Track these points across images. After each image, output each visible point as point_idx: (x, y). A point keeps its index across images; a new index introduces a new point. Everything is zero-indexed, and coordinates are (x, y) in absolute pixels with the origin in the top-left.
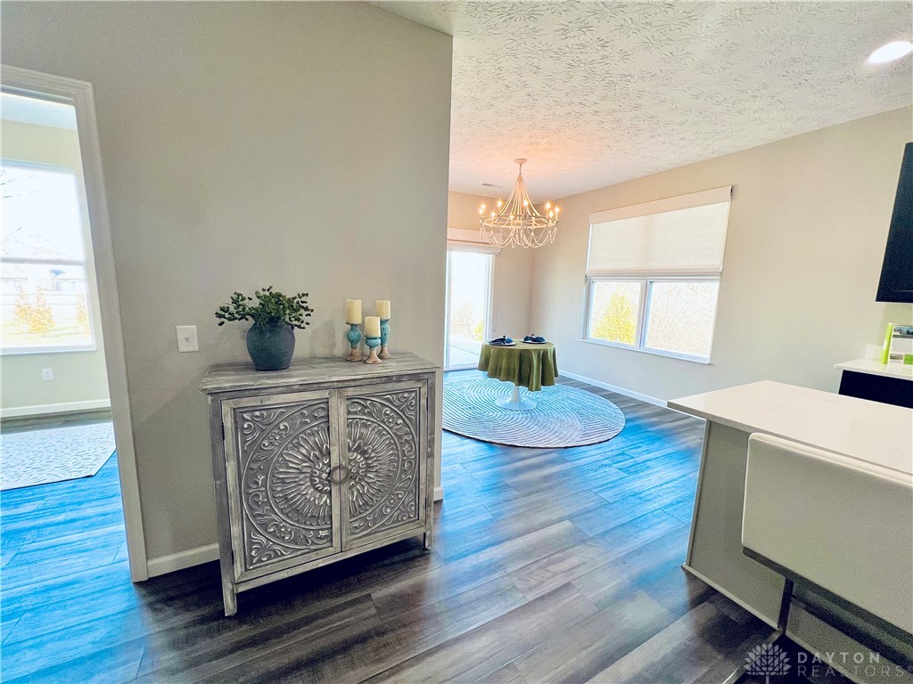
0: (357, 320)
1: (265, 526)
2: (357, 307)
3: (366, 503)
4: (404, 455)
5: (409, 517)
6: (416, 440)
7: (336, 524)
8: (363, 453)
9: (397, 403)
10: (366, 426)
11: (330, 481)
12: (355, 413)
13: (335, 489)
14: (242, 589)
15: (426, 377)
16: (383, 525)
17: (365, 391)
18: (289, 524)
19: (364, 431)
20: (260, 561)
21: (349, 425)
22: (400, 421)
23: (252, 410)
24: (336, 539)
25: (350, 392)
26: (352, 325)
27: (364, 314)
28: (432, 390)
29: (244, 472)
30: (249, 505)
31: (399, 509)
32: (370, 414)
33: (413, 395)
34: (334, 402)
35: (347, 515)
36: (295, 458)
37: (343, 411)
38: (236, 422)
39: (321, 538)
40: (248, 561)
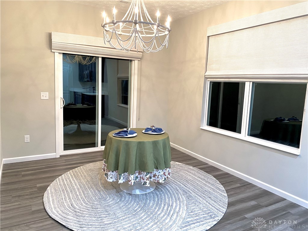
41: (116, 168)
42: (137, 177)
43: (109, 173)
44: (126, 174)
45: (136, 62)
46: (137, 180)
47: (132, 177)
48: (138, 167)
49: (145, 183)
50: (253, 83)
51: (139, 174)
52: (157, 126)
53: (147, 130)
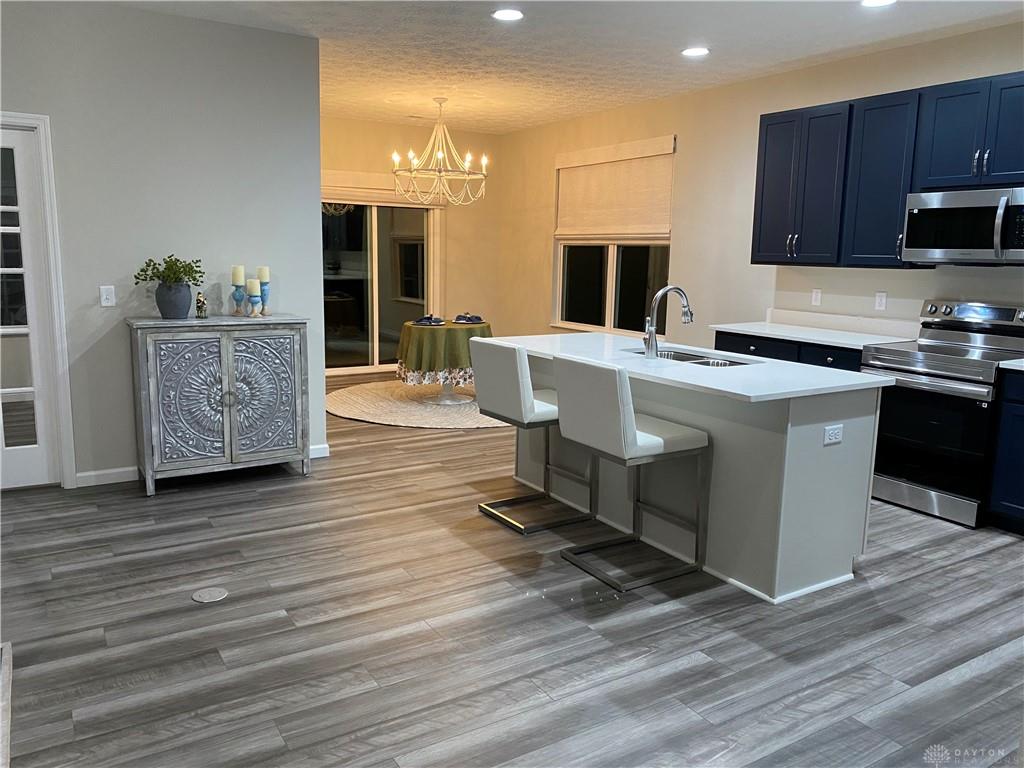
0: (241, 282)
1: (175, 430)
2: (241, 271)
3: (251, 425)
4: (282, 390)
5: (288, 444)
6: (292, 378)
7: (227, 439)
8: (248, 384)
9: (274, 346)
10: (250, 363)
11: (221, 403)
12: (241, 351)
13: (226, 409)
14: (159, 477)
15: (298, 326)
16: (266, 446)
17: (248, 334)
18: (191, 432)
19: (248, 366)
20: (171, 457)
21: (236, 361)
22: (277, 361)
23: (166, 342)
24: (227, 451)
25: (237, 334)
26: (237, 286)
27: (246, 278)
28: (303, 338)
29: (161, 387)
30: (164, 413)
31: (279, 435)
32: (252, 353)
33: (288, 340)
34: (224, 341)
35: (235, 432)
36: (196, 381)
37: (231, 349)
38: (156, 350)
39: (216, 449)
40: (163, 454)
41: (419, 368)
42: (447, 378)
43: (409, 375)
44: (433, 373)
45: (437, 212)
46: (448, 382)
47: (441, 374)
48: (447, 362)
49: (458, 383)
50: (619, 247)
51: (450, 374)
52: (472, 314)
53: (459, 318)
